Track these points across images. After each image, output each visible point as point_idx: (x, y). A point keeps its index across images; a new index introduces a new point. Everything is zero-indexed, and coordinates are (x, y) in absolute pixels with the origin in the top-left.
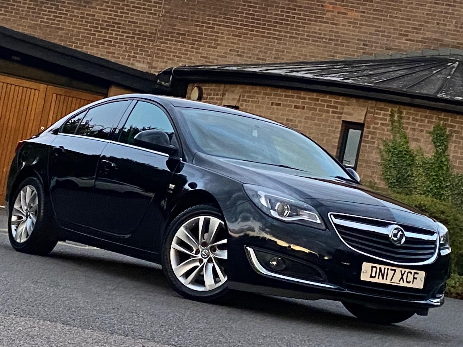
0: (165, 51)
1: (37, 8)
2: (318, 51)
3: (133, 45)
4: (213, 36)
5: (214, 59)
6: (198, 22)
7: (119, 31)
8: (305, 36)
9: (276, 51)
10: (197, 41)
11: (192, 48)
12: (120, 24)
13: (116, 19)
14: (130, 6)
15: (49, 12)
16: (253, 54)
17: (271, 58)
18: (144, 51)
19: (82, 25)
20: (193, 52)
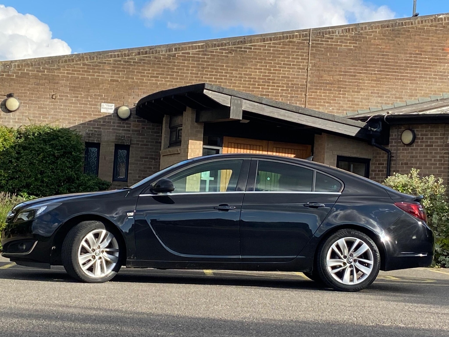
0: (316, 99)
1: (199, 73)
2: (445, 87)
3: (287, 97)
4: (355, 82)
5: (358, 102)
6: (341, 71)
7: (274, 86)
8: (433, 75)
9: (410, 89)
10: (342, 88)
11: (339, 94)
12: (275, 79)
13: (270, 76)
14: (281, 64)
15: (211, 75)
16: (391, 95)
17: (407, 96)
18: (298, 101)
19: (241, 84)
20: (340, 97)
